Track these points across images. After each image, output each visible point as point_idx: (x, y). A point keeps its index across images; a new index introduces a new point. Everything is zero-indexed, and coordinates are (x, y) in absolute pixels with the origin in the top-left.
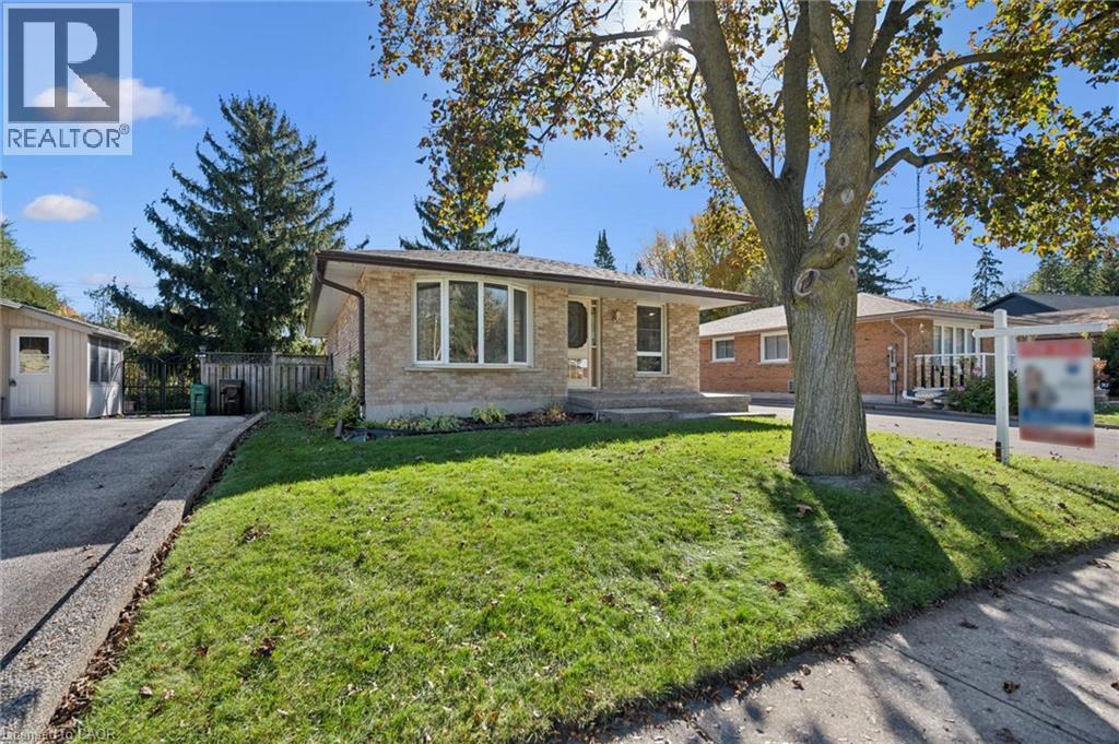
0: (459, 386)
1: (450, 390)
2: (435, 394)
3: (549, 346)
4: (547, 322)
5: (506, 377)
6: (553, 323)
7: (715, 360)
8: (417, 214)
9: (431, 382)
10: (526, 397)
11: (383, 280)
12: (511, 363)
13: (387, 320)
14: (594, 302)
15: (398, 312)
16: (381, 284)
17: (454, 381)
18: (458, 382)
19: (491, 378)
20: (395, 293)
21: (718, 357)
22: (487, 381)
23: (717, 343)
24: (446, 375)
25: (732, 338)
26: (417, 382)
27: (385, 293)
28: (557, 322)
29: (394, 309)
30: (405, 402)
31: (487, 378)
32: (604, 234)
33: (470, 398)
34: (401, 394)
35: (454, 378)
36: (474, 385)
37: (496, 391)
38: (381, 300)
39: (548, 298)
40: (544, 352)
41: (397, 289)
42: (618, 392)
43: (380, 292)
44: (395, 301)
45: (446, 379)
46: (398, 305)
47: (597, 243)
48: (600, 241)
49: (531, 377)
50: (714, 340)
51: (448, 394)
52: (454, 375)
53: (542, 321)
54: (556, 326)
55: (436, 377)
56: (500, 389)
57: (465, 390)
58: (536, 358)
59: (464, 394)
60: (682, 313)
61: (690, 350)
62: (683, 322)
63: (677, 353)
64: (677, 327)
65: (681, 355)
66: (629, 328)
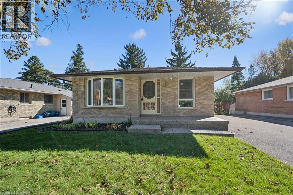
0: (98, 113)
1: (96, 114)
2: (91, 115)
3: (130, 99)
4: (129, 90)
5: (114, 110)
6: (132, 90)
7: (263, 99)
8: (166, 62)
9: (90, 112)
10: (122, 117)
11: (77, 81)
12: (114, 105)
13: (78, 93)
14: (158, 80)
15: (81, 90)
16: (77, 82)
17: (97, 111)
18: (98, 112)
19: (109, 110)
20: (80, 85)
21: (265, 98)
22: (108, 111)
23: (265, 92)
24: (95, 110)
25: (272, 89)
26: (86, 112)
27: (77, 85)
28: (134, 90)
29: (80, 89)
30: (83, 117)
31: (107, 110)
32: (236, 57)
33: (102, 117)
34: (82, 115)
35: (97, 110)
36: (104, 113)
37: (111, 115)
38: (76, 87)
39: (130, 81)
40: (129, 101)
41: (81, 83)
42: (168, 116)
43: (76, 85)
44: (80, 87)
45: (95, 111)
46: (81, 88)
47: (233, 61)
48: (234, 60)
49: (123, 110)
50: (263, 91)
51: (95, 115)
52: (97, 109)
53: (128, 89)
54: (133, 91)
55: (92, 110)
56: (112, 114)
57: (101, 114)
58: (126, 103)
59: (100, 115)
60: (203, 81)
61: (208, 97)
62: (203, 84)
63: (200, 99)
64: (200, 87)
65: (202, 100)
66: (174, 89)
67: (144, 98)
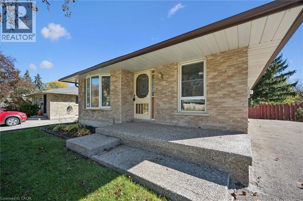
3: (114, 99)
5: (102, 113)
9: (87, 113)
12: (100, 107)
13: (81, 95)
14: (153, 72)
18: (92, 114)
28: (117, 87)
31: (98, 113)
36: (96, 115)
51: (90, 118)
52: (92, 111)
54: (117, 89)
56: (101, 117)
57: (94, 117)
60: (222, 60)
61: (233, 92)
62: (223, 67)
63: (215, 96)
64: (216, 73)
65: (220, 98)
66: (171, 83)
67: (136, 97)
